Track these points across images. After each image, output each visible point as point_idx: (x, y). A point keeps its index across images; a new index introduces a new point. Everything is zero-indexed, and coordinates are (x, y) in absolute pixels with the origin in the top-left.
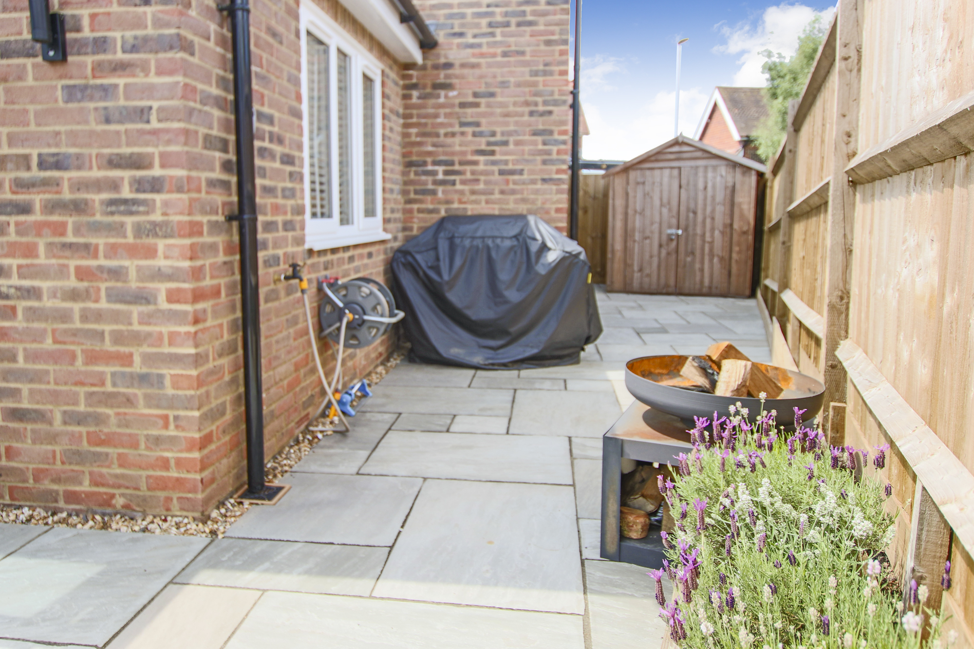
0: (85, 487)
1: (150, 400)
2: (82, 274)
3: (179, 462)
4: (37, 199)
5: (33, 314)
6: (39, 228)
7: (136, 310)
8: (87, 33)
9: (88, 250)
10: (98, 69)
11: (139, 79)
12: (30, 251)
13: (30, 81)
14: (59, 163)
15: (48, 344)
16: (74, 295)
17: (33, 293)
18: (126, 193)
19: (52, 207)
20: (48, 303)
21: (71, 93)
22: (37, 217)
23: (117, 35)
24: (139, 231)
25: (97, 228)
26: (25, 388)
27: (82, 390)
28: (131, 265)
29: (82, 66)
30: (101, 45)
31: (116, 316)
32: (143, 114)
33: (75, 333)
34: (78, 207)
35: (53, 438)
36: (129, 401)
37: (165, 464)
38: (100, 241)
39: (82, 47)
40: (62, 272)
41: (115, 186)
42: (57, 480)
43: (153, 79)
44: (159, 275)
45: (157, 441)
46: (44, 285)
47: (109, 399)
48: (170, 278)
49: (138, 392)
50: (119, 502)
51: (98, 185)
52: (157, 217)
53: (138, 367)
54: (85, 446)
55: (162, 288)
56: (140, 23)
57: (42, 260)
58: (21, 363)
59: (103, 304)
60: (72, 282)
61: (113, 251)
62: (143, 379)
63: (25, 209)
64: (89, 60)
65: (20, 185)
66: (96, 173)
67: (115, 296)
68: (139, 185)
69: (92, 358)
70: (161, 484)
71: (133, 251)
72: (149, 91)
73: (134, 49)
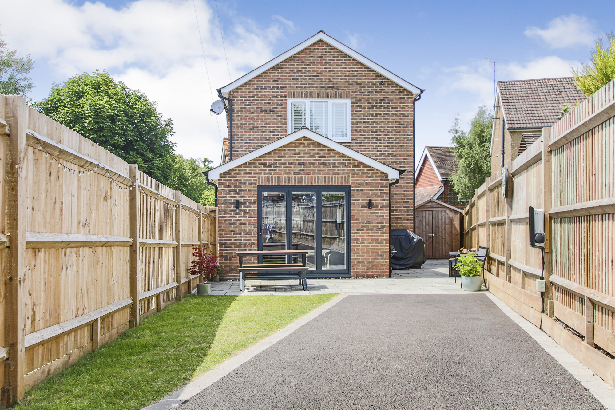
0: (370, 273)
1: (381, 259)
2: (372, 240)
3: (386, 268)
4: (365, 228)
5: (363, 246)
6: (365, 233)
7: (380, 245)
8: (375, 205)
9: (373, 236)
10: (376, 210)
11: (383, 211)
12: (363, 236)
13: (365, 211)
14: (369, 223)
15: (365, 251)
16: (370, 243)
17: (363, 243)
18: (380, 227)
19: (367, 230)
20: (365, 244)
21: (372, 213)
22: (365, 231)
23: (379, 205)
24: (381, 233)
25: (374, 233)
26: (361, 258)
27: (370, 258)
28: (380, 238)
29: (374, 209)
30: (377, 206)
31: (377, 246)
32: (383, 216)
33: (370, 249)
34: (372, 230)
35: (365, 266)
36: (378, 259)
37: (383, 269)
38: (375, 235)
39: (374, 207)
40: (368, 240)
41: (378, 226)
42: (365, 273)
43: (385, 211)
44: (384, 240)
45: (382, 265)
46: (365, 241)
47: (375, 259)
48: (386, 240)
49: (380, 258)
50: (375, 275)
51: (375, 226)
52: (384, 231)
53: (380, 254)
54: (370, 267)
55: (384, 241)
56: (383, 203)
57: (365, 238)
58: (360, 254)
59: (375, 244)
60: (370, 241)
61: (377, 236)
62: (381, 255)
63: (363, 230)
64: (375, 208)
65: (362, 226)
66: (375, 225)
67: (377, 243)
68: (382, 226)
69: (372, 252)
70: (383, 272)
71: (380, 236)
72: (384, 213)
73: (382, 207)
